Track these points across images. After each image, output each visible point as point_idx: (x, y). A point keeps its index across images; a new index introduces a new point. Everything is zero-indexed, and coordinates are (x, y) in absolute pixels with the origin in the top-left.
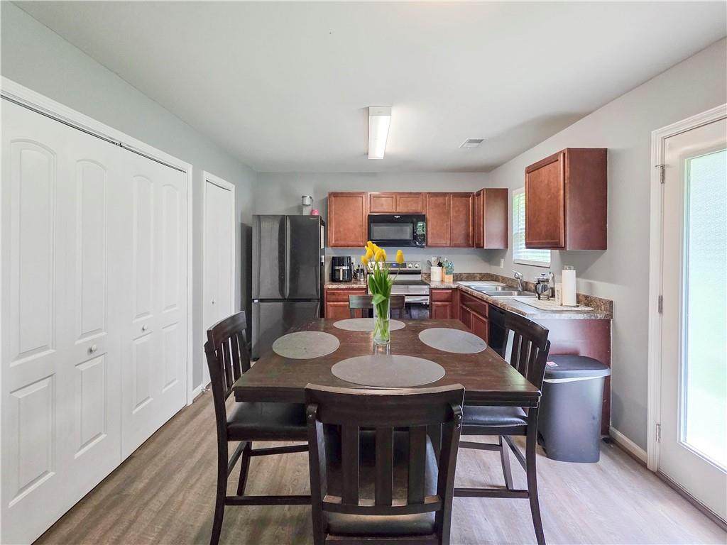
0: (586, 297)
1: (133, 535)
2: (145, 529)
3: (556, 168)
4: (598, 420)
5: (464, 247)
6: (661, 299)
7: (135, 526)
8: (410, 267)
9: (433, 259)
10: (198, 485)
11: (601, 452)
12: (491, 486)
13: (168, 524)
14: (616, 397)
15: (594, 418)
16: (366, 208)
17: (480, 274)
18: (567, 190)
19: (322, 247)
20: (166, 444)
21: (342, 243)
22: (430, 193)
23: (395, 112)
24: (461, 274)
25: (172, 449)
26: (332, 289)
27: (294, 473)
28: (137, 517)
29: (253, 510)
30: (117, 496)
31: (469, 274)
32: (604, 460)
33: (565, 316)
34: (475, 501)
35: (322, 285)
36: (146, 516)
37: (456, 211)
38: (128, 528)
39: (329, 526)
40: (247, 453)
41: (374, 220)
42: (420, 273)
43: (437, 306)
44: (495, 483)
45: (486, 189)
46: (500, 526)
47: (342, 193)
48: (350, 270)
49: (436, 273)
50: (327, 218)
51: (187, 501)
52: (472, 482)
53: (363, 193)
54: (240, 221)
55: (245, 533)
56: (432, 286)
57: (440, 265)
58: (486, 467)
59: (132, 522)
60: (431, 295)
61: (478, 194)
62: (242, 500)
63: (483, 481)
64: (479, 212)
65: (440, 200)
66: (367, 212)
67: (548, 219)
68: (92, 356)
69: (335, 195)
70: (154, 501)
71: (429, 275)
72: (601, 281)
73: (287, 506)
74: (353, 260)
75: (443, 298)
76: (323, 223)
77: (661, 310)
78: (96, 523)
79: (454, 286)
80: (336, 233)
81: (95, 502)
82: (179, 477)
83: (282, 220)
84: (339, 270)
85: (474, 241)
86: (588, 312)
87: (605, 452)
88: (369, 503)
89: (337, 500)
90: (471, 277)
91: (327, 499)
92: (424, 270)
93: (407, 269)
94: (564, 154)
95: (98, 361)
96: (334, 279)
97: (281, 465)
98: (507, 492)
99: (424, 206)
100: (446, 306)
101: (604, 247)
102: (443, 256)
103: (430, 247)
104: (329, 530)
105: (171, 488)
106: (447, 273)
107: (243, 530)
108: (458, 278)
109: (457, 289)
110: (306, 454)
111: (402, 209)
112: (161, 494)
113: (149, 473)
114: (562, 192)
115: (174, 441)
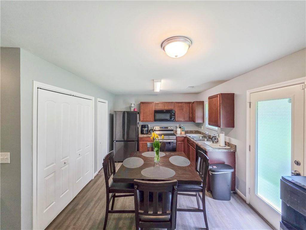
0: (228, 143)
1: (80, 222)
2: (83, 220)
3: (217, 99)
4: (230, 186)
5: (189, 121)
6: (250, 146)
7: (80, 219)
8: (169, 128)
9: (178, 125)
10: (98, 207)
11: (231, 197)
12: (193, 208)
13: (90, 219)
14: (237, 178)
15: (228, 186)
16: (153, 108)
17: (195, 131)
18: (221, 108)
19: (138, 122)
20: (87, 192)
21: (145, 120)
22: (176, 102)
23: (163, 81)
24: (188, 131)
25: (89, 194)
26: (141, 137)
27: (129, 203)
28: (80, 217)
29: (116, 215)
30: (73, 210)
31: (191, 131)
32: (232, 200)
33: (220, 150)
34: (187, 213)
35: (138, 135)
36: (83, 216)
37: (186, 109)
38: (78, 220)
39: (140, 219)
40: (114, 196)
41: (156, 112)
42: (173, 131)
43: (179, 143)
44: (195, 207)
45: (196, 101)
46: (195, 221)
47: (145, 102)
48: (148, 129)
49: (179, 131)
50: (140, 111)
51: (95, 212)
52: (187, 207)
53: (153, 102)
54: (109, 113)
55: (114, 222)
56: (177, 136)
57: (180, 128)
58: (192, 202)
59: (79, 218)
60: (176, 139)
61: (194, 103)
62: (113, 212)
63: (191, 207)
64: (194, 109)
65: (180, 104)
66: (154, 109)
67: (215, 116)
68: (65, 165)
69: (142, 103)
70: (85, 212)
71: (176, 131)
72: (233, 138)
73: (127, 214)
74: (149, 126)
75: (181, 140)
76: (138, 113)
77: (250, 150)
78: (68, 218)
79: (185, 136)
80: (143, 116)
81: (66, 212)
82: (92, 204)
83: (124, 112)
84: (144, 130)
85: (192, 119)
86: (228, 149)
87: (233, 197)
88: (152, 213)
89: (142, 212)
90: (191, 132)
91: (140, 211)
92: (175, 129)
93: (168, 129)
94: (220, 95)
95: (67, 166)
96: (142, 133)
97: (125, 200)
98: (198, 210)
99: (174, 107)
100: (182, 143)
101: (233, 127)
102: (181, 124)
103: (176, 121)
104: (140, 220)
105: (90, 208)
106: (183, 131)
107: (113, 221)
108: (187, 132)
109: (186, 137)
110: (133, 197)
111: (166, 108)
112: (87, 209)
113: (82, 203)
114: (219, 108)
115: (89, 192)
